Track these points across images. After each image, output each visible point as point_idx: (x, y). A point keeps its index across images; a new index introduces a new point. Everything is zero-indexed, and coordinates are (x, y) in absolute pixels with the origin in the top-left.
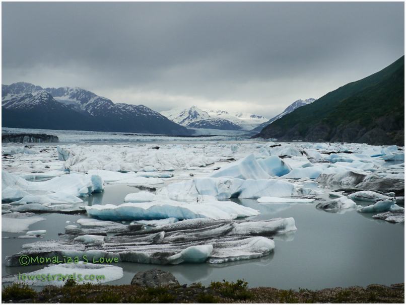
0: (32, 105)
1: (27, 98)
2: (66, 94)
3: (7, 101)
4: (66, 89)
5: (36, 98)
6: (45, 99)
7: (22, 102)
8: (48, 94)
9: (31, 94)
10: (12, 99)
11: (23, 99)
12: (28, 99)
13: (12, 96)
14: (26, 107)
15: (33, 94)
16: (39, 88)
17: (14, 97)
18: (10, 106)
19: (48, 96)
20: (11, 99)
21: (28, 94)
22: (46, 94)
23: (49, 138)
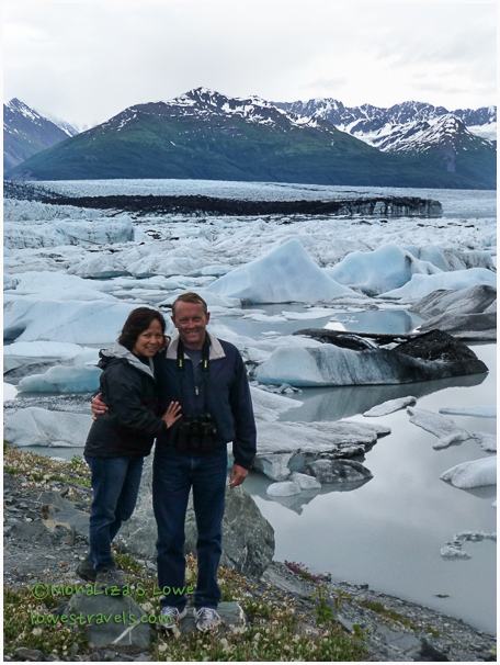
0: (427, 144)
1: (419, 130)
2: (491, 119)
3: (384, 137)
4: (493, 111)
5: (435, 129)
6: (452, 131)
7: (410, 139)
8: (457, 121)
9: (426, 123)
10: (394, 133)
11: (412, 132)
12: (421, 132)
13: (393, 127)
14: (417, 147)
15: (430, 123)
16: (442, 111)
17: (396, 129)
18: (389, 146)
19: (457, 125)
20: (391, 132)
21: (421, 124)
22: (453, 121)
23: (424, 205)
